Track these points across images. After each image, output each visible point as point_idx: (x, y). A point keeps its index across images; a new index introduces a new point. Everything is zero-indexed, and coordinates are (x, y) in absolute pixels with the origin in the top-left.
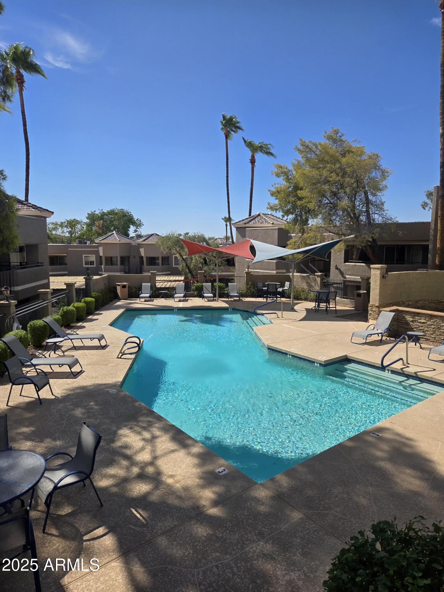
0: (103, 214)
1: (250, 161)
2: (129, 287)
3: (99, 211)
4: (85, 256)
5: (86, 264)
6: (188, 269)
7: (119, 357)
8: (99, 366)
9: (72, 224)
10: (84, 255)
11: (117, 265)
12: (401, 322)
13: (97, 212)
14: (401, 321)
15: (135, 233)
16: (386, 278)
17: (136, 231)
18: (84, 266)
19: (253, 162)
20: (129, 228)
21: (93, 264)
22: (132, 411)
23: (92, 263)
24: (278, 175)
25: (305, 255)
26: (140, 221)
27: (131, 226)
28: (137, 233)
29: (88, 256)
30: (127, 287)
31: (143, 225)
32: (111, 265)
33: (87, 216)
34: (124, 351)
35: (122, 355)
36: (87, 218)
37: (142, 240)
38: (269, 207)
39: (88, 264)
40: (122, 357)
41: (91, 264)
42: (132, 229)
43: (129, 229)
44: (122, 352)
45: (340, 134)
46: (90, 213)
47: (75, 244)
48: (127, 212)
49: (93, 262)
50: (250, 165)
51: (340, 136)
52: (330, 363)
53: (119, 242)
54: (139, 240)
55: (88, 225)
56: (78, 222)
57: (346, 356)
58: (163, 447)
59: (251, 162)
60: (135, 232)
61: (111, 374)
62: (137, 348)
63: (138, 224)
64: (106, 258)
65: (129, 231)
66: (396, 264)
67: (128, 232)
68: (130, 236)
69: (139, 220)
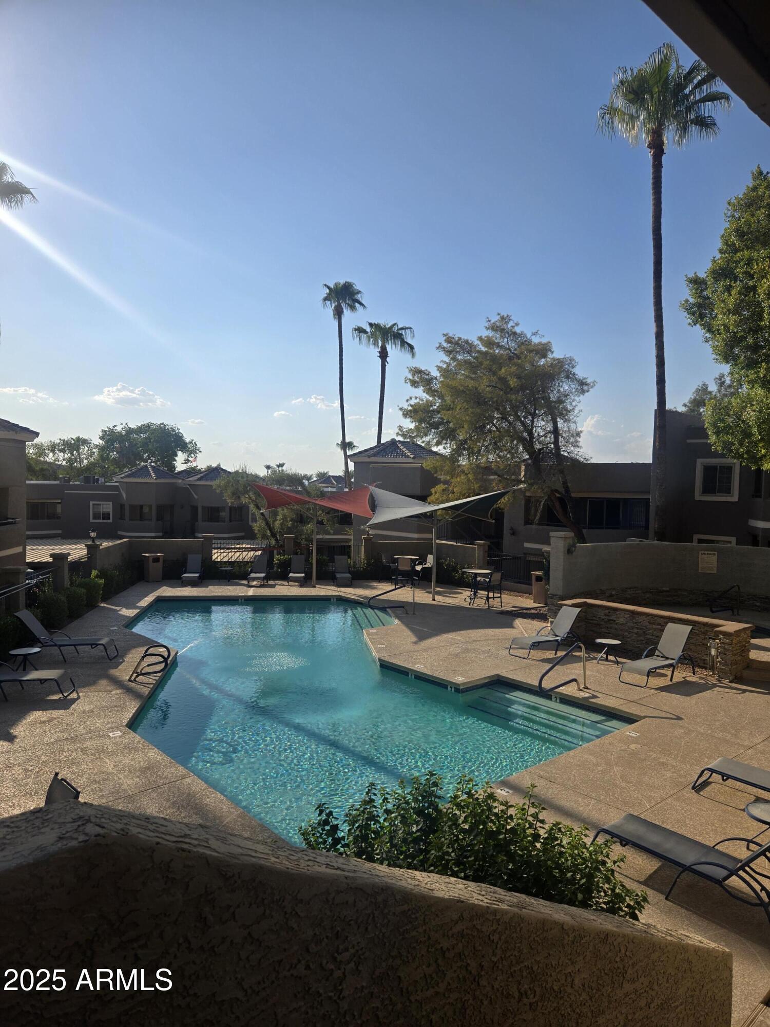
0: (130, 431)
1: (379, 355)
2: (164, 561)
3: (122, 426)
4: (93, 504)
5: (94, 518)
6: (270, 531)
7: (133, 678)
8: (96, 694)
9: (74, 445)
10: (91, 503)
11: (151, 520)
12: (591, 623)
13: (119, 429)
14: (591, 621)
15: (186, 465)
16: (572, 553)
17: (187, 461)
18: (92, 520)
19: (383, 357)
20: (176, 455)
21: (108, 518)
22: (142, 763)
23: (106, 516)
24: (414, 384)
25: (455, 513)
26: (196, 445)
27: (180, 453)
28: (189, 464)
29: (100, 504)
30: (161, 560)
31: (200, 452)
32: (140, 520)
33: (101, 434)
34: (142, 669)
35: (137, 676)
36: (101, 438)
37: (196, 478)
38: (400, 433)
39: (99, 518)
40: (137, 679)
41: (104, 518)
42: (181, 457)
43: (176, 458)
44: (139, 671)
45: (511, 324)
46: (106, 429)
47: (77, 483)
48: (171, 428)
49: (109, 514)
50: (380, 360)
51: (513, 327)
52: (470, 687)
53: (155, 481)
54: (191, 479)
55: (102, 449)
56: (85, 442)
57: (498, 675)
58: (182, 815)
59: (380, 357)
60: (185, 463)
61: (116, 706)
62: (163, 664)
63: (191, 450)
64: (132, 507)
65: (175, 460)
66: (606, 528)
67: (175, 462)
68: (177, 469)
69: (193, 442)
